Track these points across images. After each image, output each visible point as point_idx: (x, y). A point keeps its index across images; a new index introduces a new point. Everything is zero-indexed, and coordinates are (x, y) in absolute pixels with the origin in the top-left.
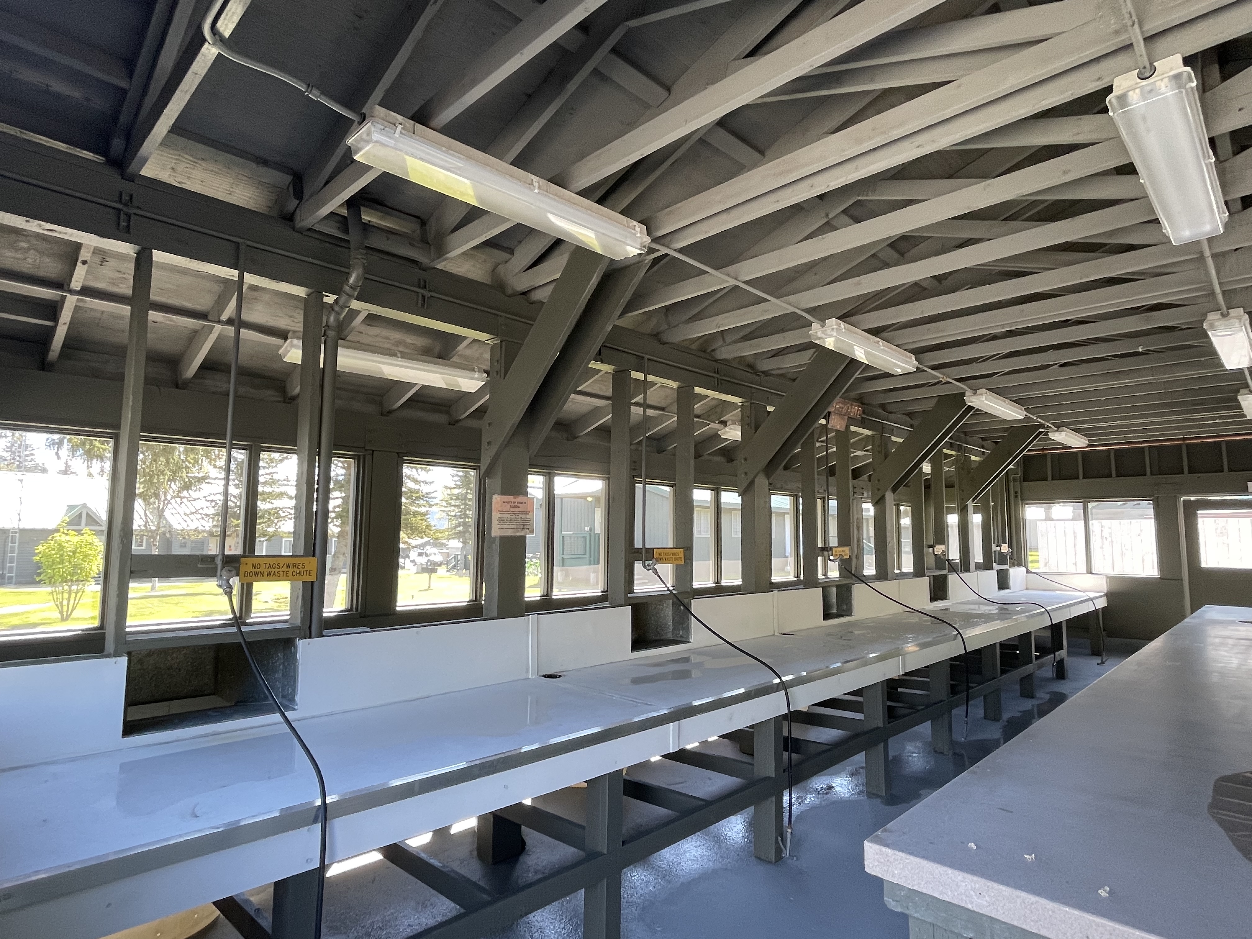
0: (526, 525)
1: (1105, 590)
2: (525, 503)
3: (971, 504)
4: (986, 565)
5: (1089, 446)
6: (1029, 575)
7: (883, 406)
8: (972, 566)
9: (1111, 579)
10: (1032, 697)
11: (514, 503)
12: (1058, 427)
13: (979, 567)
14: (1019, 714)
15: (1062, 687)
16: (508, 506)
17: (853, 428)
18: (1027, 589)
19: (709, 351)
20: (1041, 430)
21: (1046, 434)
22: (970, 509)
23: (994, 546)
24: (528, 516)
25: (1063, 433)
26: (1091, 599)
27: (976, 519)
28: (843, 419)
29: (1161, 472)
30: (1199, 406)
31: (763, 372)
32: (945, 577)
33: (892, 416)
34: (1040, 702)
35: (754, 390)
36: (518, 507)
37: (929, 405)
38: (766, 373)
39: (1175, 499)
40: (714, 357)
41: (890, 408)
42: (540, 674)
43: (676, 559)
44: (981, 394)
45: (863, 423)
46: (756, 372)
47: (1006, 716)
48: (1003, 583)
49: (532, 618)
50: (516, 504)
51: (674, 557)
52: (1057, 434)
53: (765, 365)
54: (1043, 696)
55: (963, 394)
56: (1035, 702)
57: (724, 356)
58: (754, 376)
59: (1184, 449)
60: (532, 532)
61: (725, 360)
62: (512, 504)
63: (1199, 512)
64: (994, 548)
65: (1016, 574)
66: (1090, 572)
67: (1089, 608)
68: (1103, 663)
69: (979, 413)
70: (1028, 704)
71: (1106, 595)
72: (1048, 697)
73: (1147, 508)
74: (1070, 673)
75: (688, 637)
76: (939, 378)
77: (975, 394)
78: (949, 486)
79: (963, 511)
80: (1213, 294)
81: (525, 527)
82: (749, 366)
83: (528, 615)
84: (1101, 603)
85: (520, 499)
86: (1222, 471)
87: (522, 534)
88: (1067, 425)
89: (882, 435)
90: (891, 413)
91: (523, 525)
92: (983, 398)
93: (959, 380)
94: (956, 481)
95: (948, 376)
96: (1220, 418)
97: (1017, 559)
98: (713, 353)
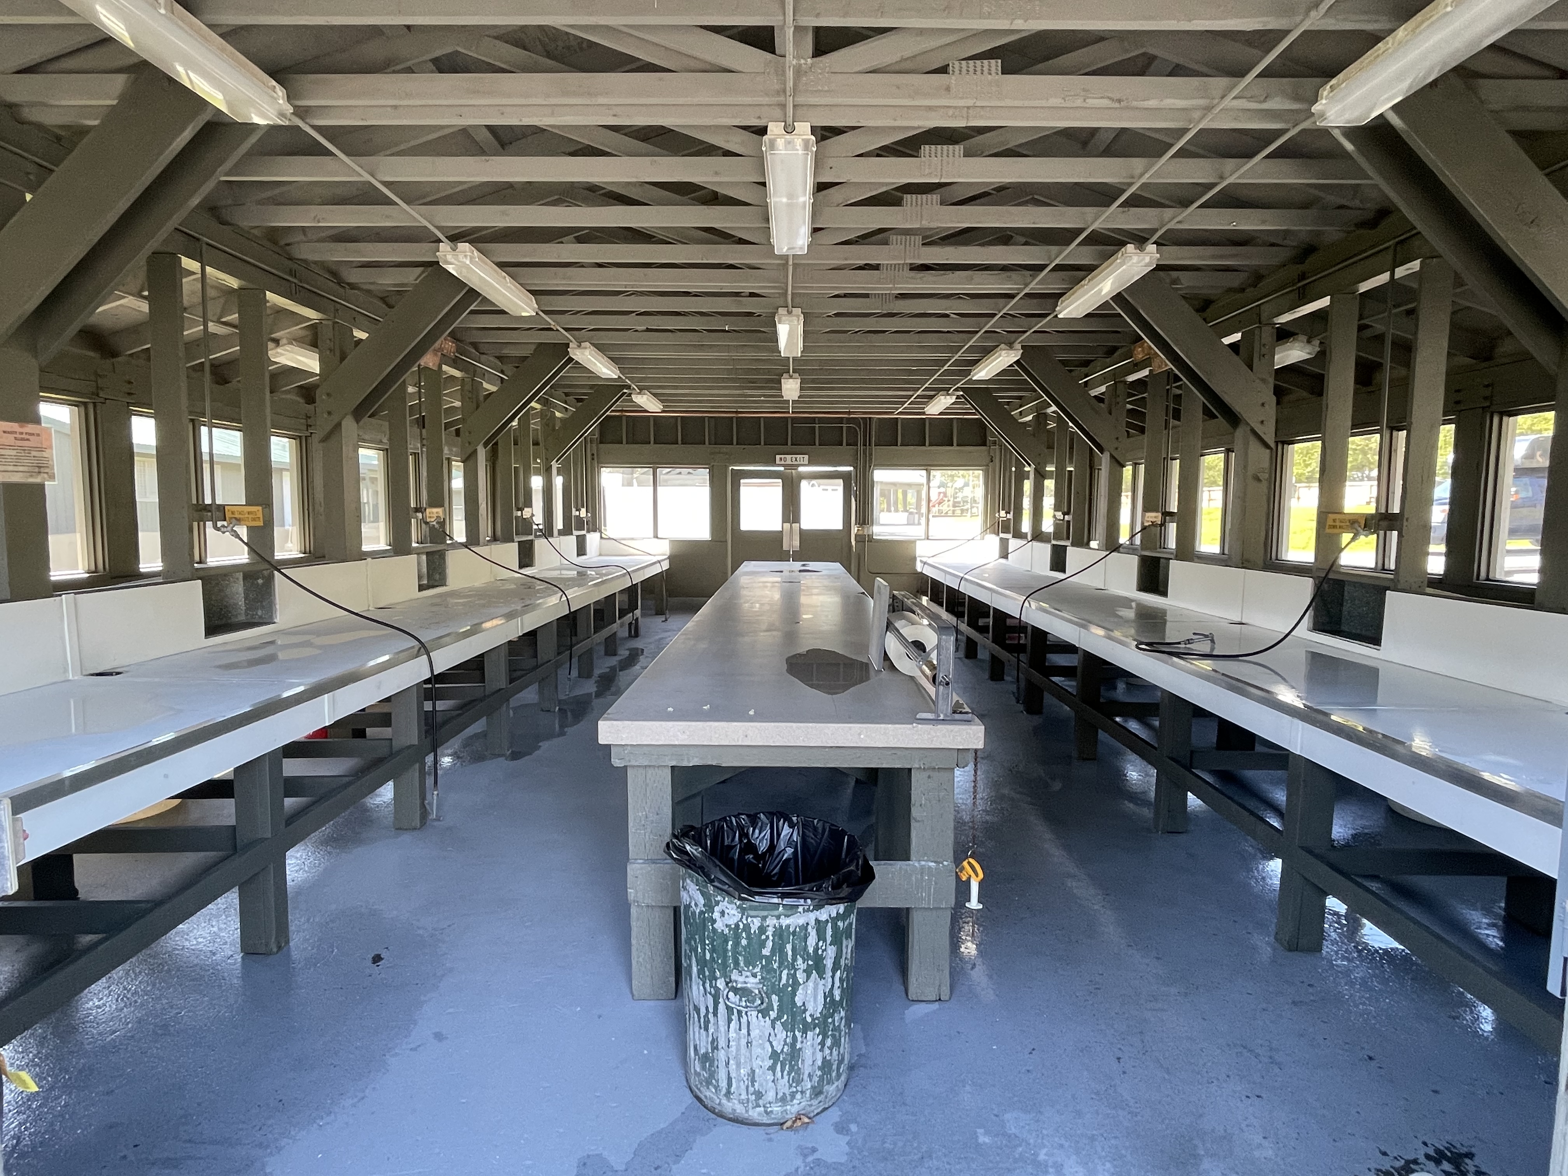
0: (42, 467)
1: (668, 553)
2: (38, 435)
3: (555, 465)
4: (566, 531)
5: (663, 412)
6: (603, 541)
7: (475, 345)
8: (556, 533)
9: (673, 542)
10: (615, 655)
11: (22, 433)
12: (641, 389)
13: (561, 533)
14: (608, 670)
15: (637, 644)
16: (12, 436)
17: (445, 368)
18: (600, 555)
19: (282, 243)
20: (625, 391)
21: (630, 395)
22: (554, 471)
23: (574, 510)
24: (45, 454)
25: (645, 397)
26: (659, 562)
27: (558, 482)
28: (436, 355)
29: (717, 441)
30: (753, 383)
31: (349, 284)
32: (531, 542)
33: (483, 357)
34: (621, 658)
35: (338, 306)
36: (28, 440)
37: (527, 352)
38: (352, 286)
39: (726, 467)
40: (289, 254)
41: (483, 348)
42: (85, 673)
43: (254, 520)
44: (586, 348)
45: (455, 363)
46: (340, 282)
47: (597, 672)
48: (581, 550)
49: (66, 599)
50: (24, 436)
51: (250, 516)
52: (639, 396)
53: (354, 276)
54: (623, 653)
55: (567, 345)
56: (618, 658)
57: (303, 256)
58: (338, 287)
59: (735, 420)
60: (52, 477)
61: (305, 261)
62: (18, 436)
63: (742, 481)
64: (575, 513)
65: (592, 539)
66: (656, 536)
67: (657, 570)
68: (666, 620)
69: (579, 366)
70: (613, 661)
71: (669, 558)
72: (627, 653)
73: (703, 474)
74: (642, 631)
75: (271, 617)
76: (550, 324)
77: (579, 346)
78: (536, 443)
79: (547, 472)
80: (785, 294)
81: (42, 470)
82: (333, 273)
83: (60, 595)
84: (666, 566)
85: (30, 428)
86: (760, 444)
87: (37, 480)
88: (648, 388)
89: (473, 380)
90: (483, 354)
91: (40, 467)
92: (587, 352)
93: (566, 330)
94: (540, 438)
95: (558, 324)
96: (764, 396)
97: (594, 525)
98: (288, 248)
